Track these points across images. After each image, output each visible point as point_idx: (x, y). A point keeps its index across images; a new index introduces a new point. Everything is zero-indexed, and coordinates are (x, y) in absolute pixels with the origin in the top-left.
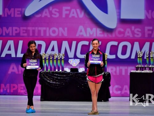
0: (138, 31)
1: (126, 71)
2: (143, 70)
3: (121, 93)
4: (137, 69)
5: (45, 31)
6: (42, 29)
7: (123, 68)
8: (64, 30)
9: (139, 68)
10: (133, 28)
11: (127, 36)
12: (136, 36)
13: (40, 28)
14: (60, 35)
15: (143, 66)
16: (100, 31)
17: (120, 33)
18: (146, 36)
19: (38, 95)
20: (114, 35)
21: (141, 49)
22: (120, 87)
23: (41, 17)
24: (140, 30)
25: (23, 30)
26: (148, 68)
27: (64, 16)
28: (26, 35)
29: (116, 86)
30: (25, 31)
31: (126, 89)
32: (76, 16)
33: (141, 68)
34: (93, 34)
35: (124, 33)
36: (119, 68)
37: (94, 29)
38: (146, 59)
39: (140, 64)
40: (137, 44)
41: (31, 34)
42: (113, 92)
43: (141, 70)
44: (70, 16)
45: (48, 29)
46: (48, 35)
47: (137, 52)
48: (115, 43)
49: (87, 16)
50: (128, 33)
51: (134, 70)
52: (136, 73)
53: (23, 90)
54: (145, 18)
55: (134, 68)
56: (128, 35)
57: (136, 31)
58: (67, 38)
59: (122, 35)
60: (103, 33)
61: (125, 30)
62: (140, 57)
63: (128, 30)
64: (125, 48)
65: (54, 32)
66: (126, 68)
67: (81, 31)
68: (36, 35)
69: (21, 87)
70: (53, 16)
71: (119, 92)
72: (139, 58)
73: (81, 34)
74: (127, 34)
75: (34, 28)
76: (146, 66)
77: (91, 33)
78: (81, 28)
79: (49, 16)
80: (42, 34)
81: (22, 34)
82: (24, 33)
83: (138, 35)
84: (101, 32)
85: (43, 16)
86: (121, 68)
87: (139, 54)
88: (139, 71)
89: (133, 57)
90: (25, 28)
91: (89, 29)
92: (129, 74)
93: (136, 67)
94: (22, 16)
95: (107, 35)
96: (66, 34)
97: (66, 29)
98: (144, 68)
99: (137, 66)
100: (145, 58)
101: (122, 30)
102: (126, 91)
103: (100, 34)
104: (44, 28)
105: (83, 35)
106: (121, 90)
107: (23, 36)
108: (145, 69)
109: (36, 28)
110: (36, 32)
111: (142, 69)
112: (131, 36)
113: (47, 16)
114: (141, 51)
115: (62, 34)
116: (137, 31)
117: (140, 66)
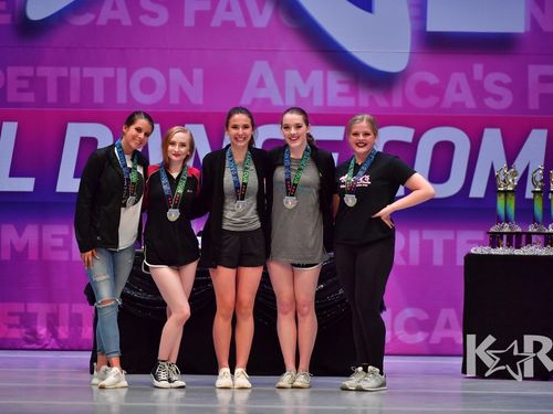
0: (498, 83)
1: (450, 248)
2: (518, 247)
3: (427, 340)
4: (495, 240)
5: (110, 84)
6: (99, 74)
7: (437, 238)
8: (191, 80)
9: (505, 237)
10: (478, 69)
11: (455, 104)
12: (490, 103)
13: (88, 72)
14: (175, 99)
15: (519, 230)
16: (340, 82)
17: (424, 90)
18: (534, 103)
19: (80, 349)
20: (397, 102)
21: (511, 159)
22: (424, 316)
23: (93, 25)
24: (506, 79)
25: (20, 78)
26: (541, 238)
27: (189, 21)
28: (29, 97)
29: (408, 313)
30: (25, 84)
31: (448, 326)
32: (241, 23)
33: (510, 235)
34: (311, 94)
35: (439, 91)
36: (421, 235)
37: (317, 76)
38: (531, 201)
39: (507, 220)
40: (493, 139)
41: (52, 97)
42: (394, 338)
43: (509, 245)
44: (216, 22)
45: (122, 72)
46: (122, 98)
47: (496, 169)
48: (404, 134)
49: (285, 20)
50: (458, 92)
51: (480, 243)
52: (490, 256)
53: (18, 327)
54: (528, 29)
55: (480, 235)
56: (457, 98)
57: (490, 83)
58: (203, 111)
59: (431, 101)
60: (353, 93)
61: (445, 79)
62: (506, 192)
63: (458, 78)
64: (444, 152)
65: (147, 85)
66: (448, 235)
67: (261, 84)
68: (74, 98)
69: (11, 314)
70: (145, 20)
71: (420, 337)
72: (503, 196)
73: (262, 94)
74: (451, 96)
75: (63, 72)
76: (531, 229)
77: (304, 93)
78: (261, 69)
79: (127, 21)
80: (99, 96)
81: (12, 96)
82: (20, 90)
83: (498, 98)
84: (345, 88)
85: (102, 21)
86: (428, 235)
87: (502, 177)
88: (501, 251)
89: (478, 190)
90: (28, 71)
91: (293, 77)
92: (461, 262)
93: (488, 233)
94: (13, 18)
95: (371, 98)
96: (196, 96)
97: (198, 73)
98: (524, 236)
99: (492, 230)
100: (529, 195)
101: (432, 79)
102: (448, 334)
103: (340, 94)
104: (109, 72)
105: (267, 101)
106: (427, 326)
107: (19, 105)
108: (529, 242)
109: (75, 71)
110: (75, 86)
111: (516, 240)
112: (471, 103)
113: (119, 21)
114: (509, 167)
115: (183, 96)
116: (496, 84)
117: (506, 229)
